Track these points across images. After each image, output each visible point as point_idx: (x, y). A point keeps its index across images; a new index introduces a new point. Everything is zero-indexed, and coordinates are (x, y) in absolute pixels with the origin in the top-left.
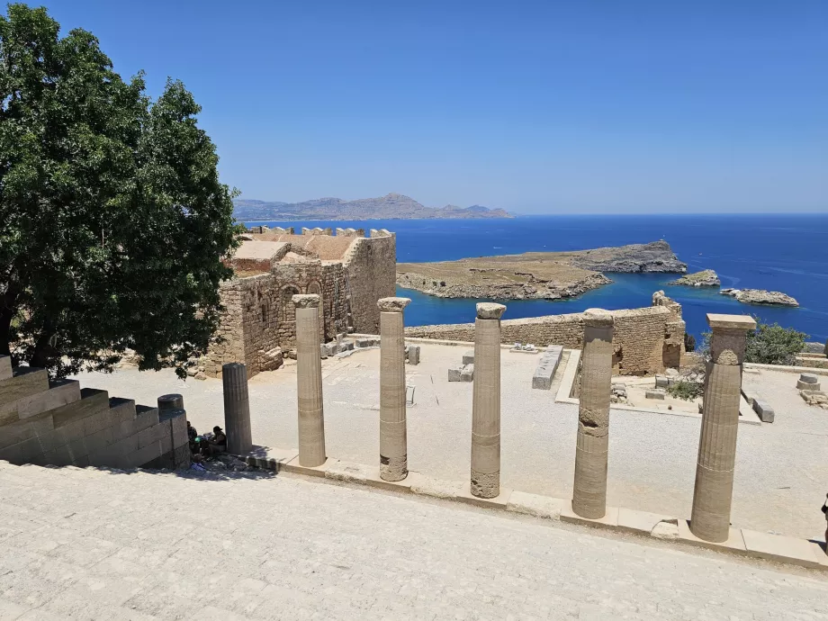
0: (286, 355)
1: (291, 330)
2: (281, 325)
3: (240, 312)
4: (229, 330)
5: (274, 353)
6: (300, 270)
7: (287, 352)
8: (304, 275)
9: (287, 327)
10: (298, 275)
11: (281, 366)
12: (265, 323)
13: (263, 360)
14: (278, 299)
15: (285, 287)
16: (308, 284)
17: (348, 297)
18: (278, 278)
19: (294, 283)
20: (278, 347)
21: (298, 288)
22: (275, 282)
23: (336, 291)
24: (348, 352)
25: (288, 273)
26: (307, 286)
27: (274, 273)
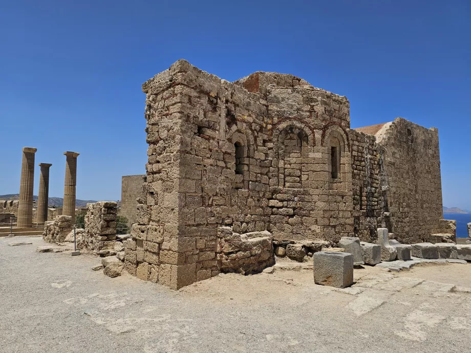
0: (281, 250)
1: (292, 204)
2: (275, 192)
3: (177, 128)
4: (159, 172)
5: (256, 238)
6: (312, 100)
7: (285, 246)
8: (319, 109)
9: (285, 196)
10: (307, 108)
11: (269, 269)
12: (239, 178)
13: (227, 248)
14: (270, 145)
15: (283, 125)
16: (325, 128)
17: (384, 188)
18: (274, 108)
19: (301, 120)
20: (266, 232)
21: (307, 130)
22: (267, 113)
23: (368, 173)
24: (400, 263)
25: (290, 102)
26: (324, 129)
27: (265, 97)
